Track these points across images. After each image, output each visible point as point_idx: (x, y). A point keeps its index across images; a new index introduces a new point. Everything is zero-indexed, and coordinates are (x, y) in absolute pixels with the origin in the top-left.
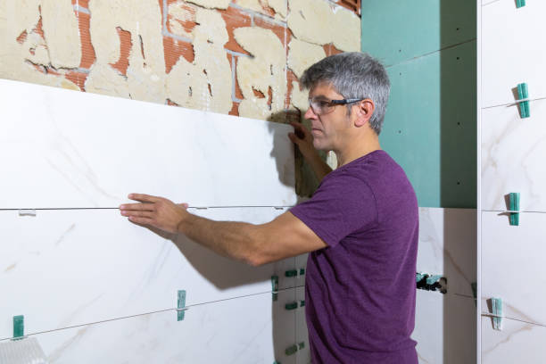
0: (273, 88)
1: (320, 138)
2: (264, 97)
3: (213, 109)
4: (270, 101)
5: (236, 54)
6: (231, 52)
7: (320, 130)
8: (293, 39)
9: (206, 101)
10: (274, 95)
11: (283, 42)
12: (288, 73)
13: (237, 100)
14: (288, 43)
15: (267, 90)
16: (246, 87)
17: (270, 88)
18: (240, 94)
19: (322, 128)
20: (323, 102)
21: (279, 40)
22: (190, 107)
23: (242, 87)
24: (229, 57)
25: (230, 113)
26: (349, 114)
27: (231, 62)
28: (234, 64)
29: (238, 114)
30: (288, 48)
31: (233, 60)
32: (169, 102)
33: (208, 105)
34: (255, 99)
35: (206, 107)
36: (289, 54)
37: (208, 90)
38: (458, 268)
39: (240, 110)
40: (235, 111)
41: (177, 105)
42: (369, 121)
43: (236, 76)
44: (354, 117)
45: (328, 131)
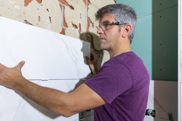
0: (81, 25)
1: (104, 43)
2: (77, 28)
3: (51, 29)
4: (80, 31)
5: (64, 5)
6: (62, 4)
7: (105, 39)
8: (90, 5)
9: (48, 25)
10: (82, 28)
11: (86, 5)
12: (88, 19)
13: (65, 28)
14: (88, 5)
15: (79, 25)
16: (69, 21)
17: (80, 24)
18: (65, 25)
19: (106, 38)
20: (106, 24)
21: (84, 3)
22: (39, 27)
23: (67, 21)
24: (61, 6)
25: (61, 33)
26: (120, 31)
27: (61, 9)
28: (63, 10)
29: (64, 34)
30: (88, 8)
31: (63, 8)
32: (26, 22)
33: (49, 27)
34: (73, 28)
35: (48, 28)
36: (88, 11)
37: (49, 20)
38: (161, 107)
39: (66, 32)
40: (63, 32)
41: (31, 25)
42: (128, 36)
43: (64, 16)
44: (122, 33)
45: (108, 39)
